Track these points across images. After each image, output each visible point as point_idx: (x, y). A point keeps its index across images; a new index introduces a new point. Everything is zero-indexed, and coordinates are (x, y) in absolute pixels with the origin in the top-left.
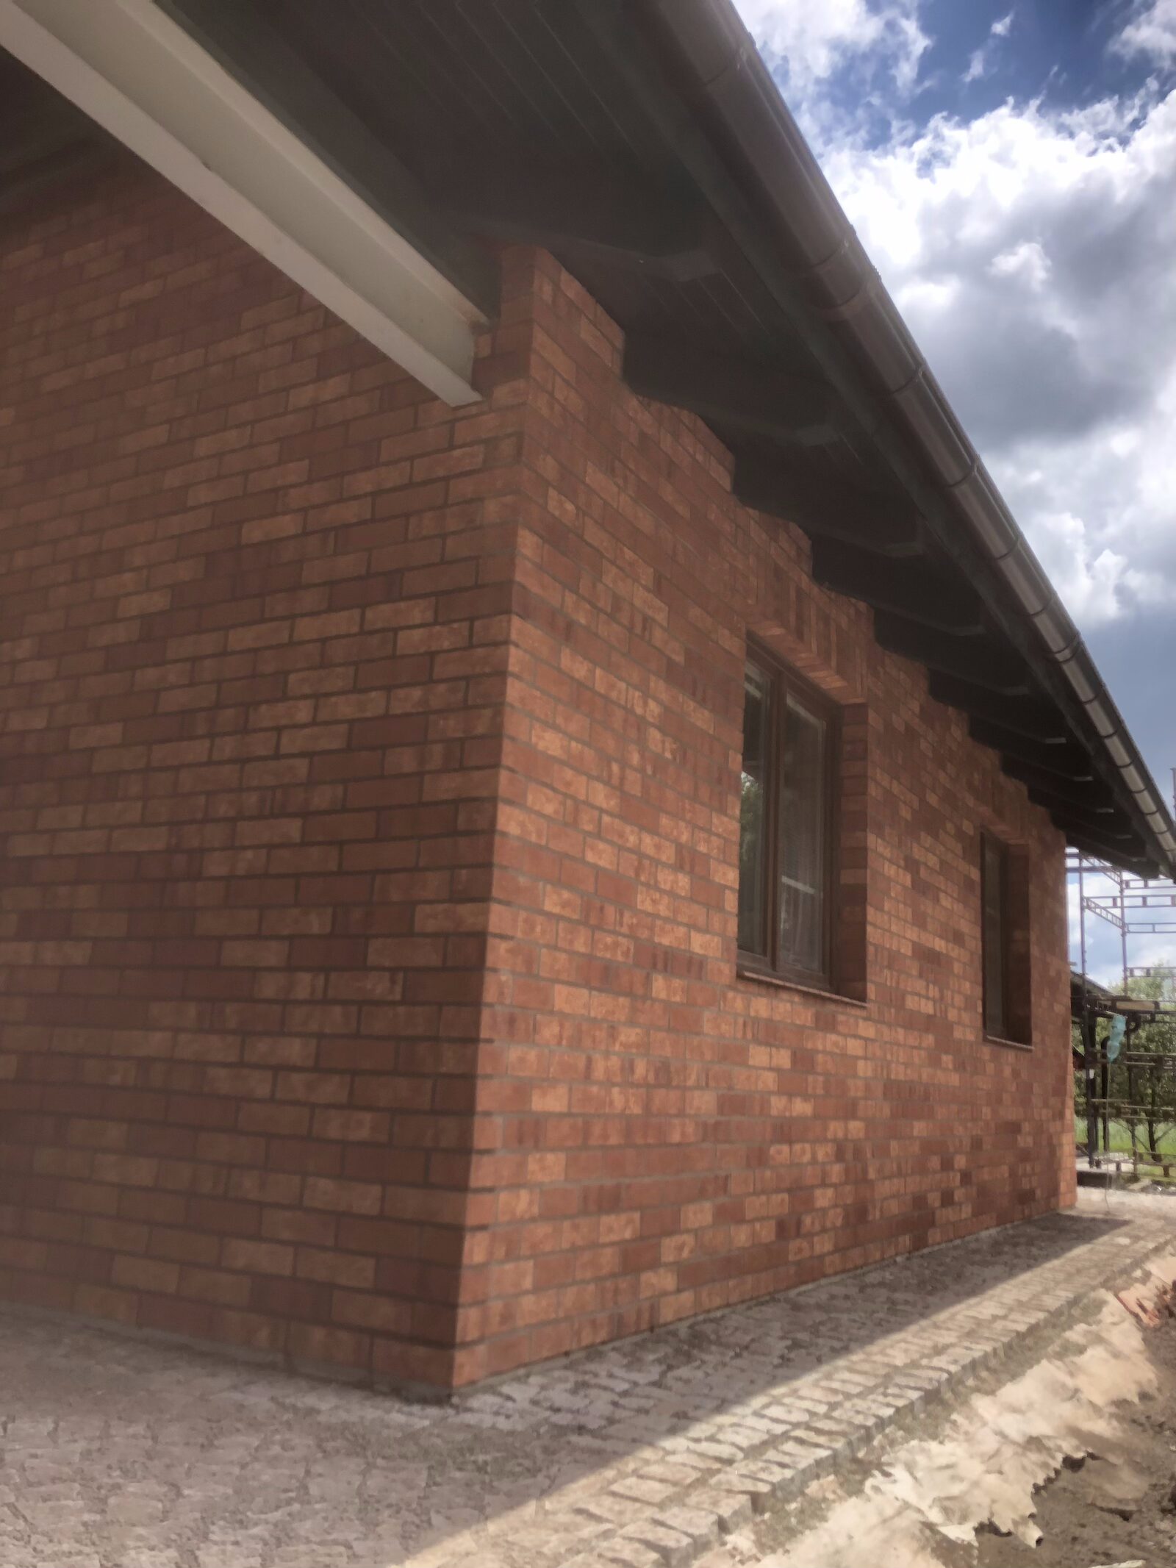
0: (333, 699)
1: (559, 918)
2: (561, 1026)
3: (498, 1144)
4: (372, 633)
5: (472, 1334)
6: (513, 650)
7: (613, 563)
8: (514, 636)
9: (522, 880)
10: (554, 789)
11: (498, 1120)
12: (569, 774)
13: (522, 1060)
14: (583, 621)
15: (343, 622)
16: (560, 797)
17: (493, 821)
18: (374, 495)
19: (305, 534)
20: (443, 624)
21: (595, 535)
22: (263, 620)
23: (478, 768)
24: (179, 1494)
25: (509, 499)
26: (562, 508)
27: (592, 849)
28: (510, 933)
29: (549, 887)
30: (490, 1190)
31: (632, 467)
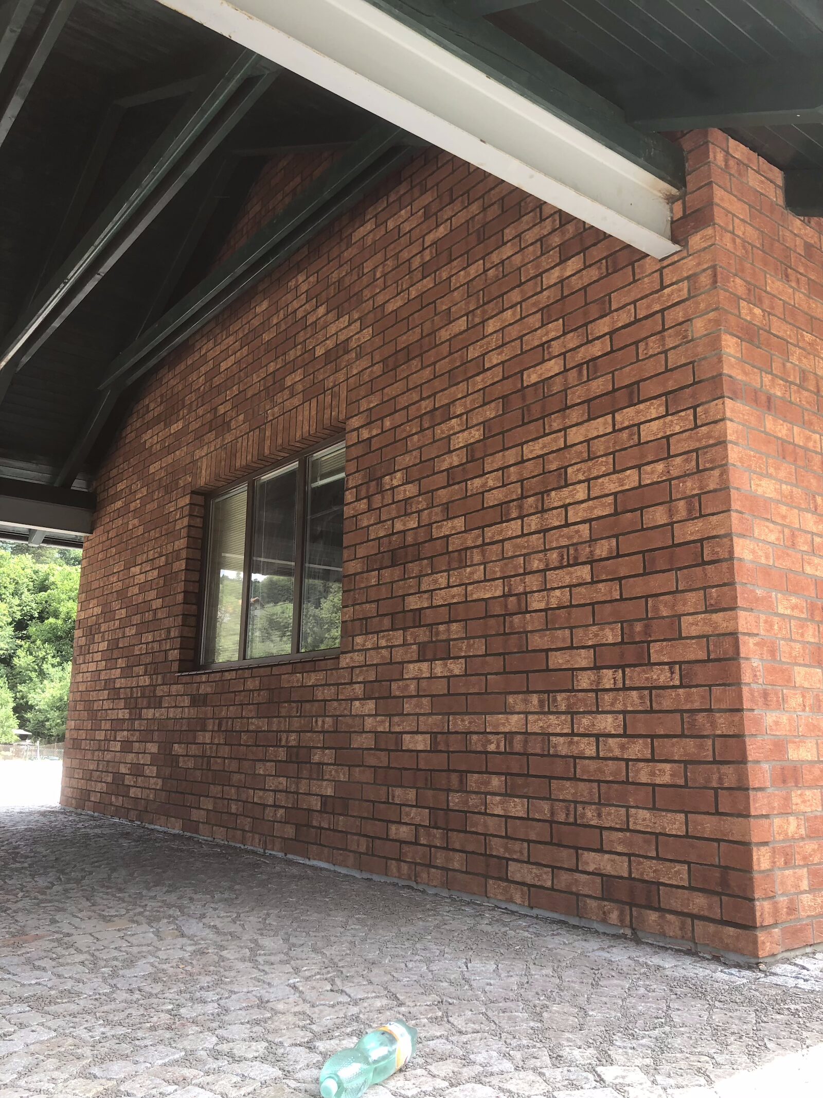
0: (600, 480)
1: (790, 617)
2: (804, 696)
3: (768, 784)
4: (621, 430)
5: (768, 921)
6: (729, 423)
7: (796, 346)
8: (728, 414)
9: (759, 592)
10: (773, 522)
11: (766, 766)
12: (783, 509)
13: (777, 723)
14: (779, 394)
15: (601, 426)
16: (779, 528)
17: (731, 552)
18: (611, 333)
19: (566, 370)
20: (672, 414)
21: (780, 328)
22: (546, 435)
23: (713, 514)
24: (586, 1014)
25: (712, 315)
26: (752, 313)
27: (809, 564)
28: (755, 632)
29: (779, 595)
30: (767, 816)
31: (802, 271)
